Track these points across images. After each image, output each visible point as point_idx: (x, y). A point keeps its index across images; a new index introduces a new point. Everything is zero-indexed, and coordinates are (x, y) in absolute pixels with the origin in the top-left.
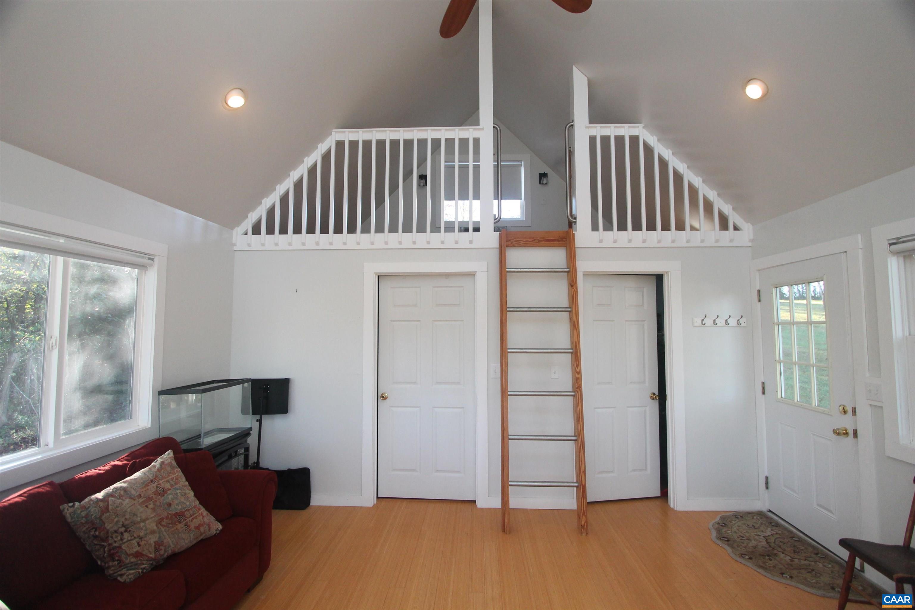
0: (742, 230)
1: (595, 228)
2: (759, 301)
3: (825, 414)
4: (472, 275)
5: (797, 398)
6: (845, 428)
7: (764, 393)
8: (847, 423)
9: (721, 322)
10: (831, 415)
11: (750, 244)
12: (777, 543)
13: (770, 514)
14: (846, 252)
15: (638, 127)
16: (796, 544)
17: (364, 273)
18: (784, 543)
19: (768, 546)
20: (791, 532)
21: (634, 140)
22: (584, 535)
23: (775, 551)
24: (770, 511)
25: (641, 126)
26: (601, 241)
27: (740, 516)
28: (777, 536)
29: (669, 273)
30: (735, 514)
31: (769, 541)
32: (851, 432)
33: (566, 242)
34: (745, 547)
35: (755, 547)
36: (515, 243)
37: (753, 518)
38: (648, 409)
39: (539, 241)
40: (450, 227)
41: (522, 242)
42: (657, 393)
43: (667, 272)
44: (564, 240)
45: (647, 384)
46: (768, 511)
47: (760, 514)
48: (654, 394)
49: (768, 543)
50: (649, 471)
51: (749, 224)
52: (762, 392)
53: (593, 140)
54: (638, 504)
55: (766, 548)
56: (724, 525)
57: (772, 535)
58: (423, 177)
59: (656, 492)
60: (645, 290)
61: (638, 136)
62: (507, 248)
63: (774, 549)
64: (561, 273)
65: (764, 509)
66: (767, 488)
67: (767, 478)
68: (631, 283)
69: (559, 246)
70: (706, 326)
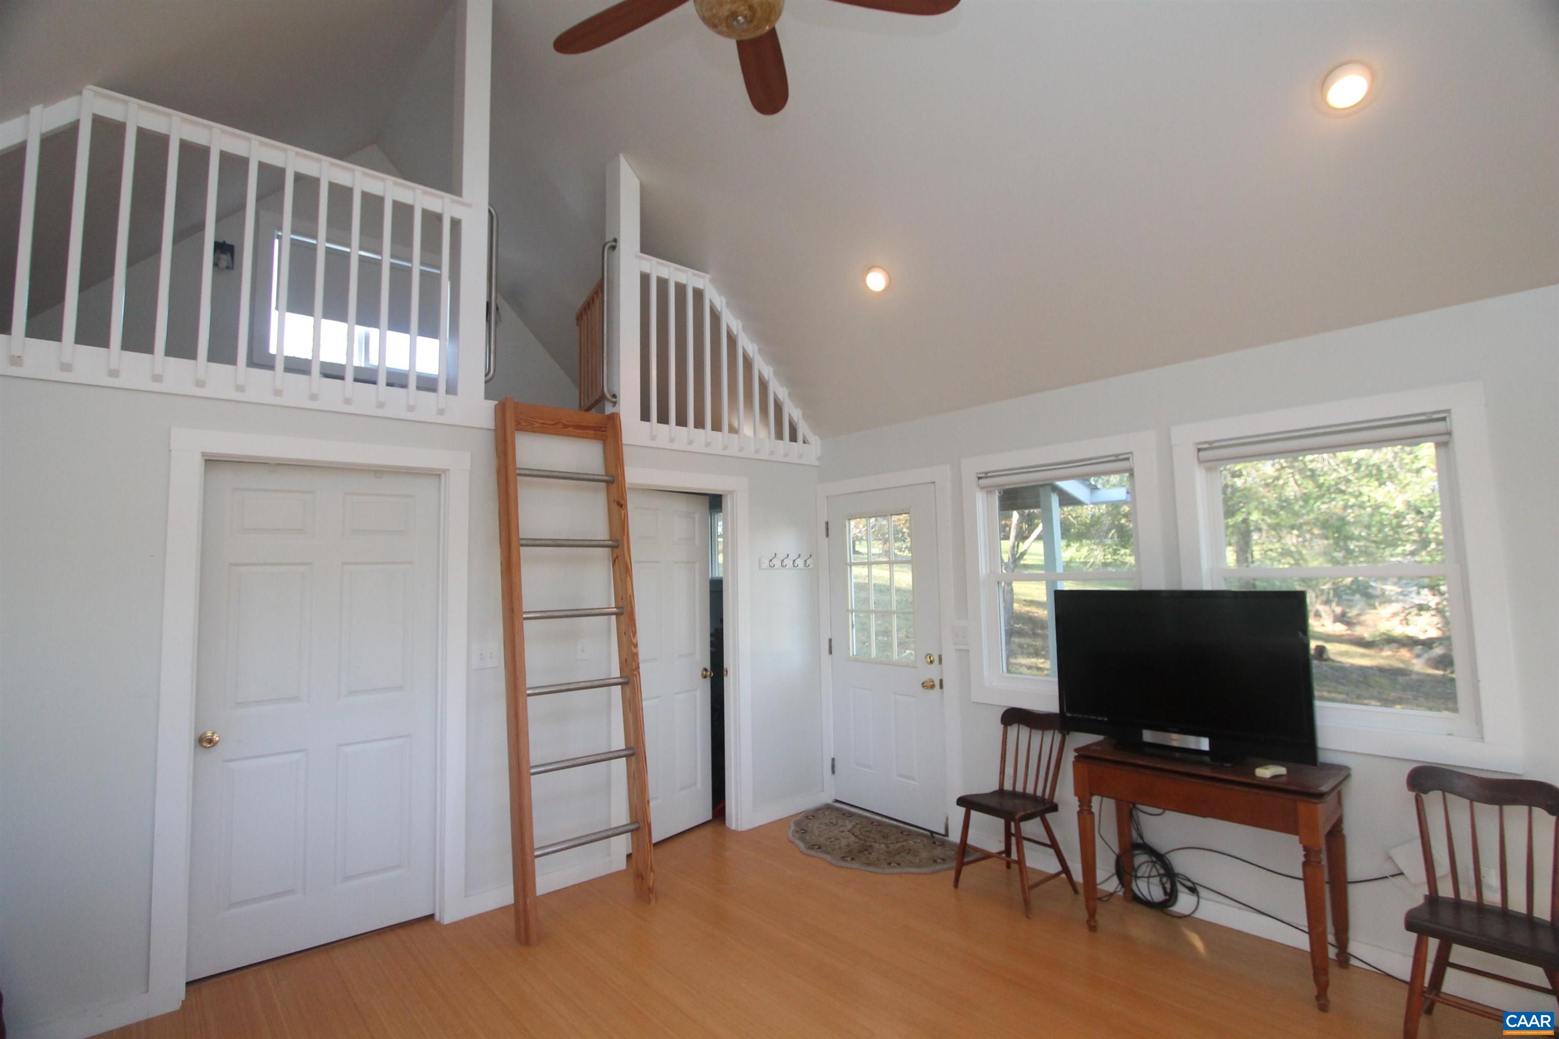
0: (809, 444)
1: (645, 416)
2: (827, 535)
3: (909, 667)
4: (436, 475)
5: (874, 653)
6: (931, 679)
7: (830, 652)
8: (932, 673)
9: (788, 562)
10: (916, 667)
11: (816, 463)
12: (864, 833)
13: (838, 805)
14: (934, 482)
15: (704, 277)
16: (880, 828)
17: (170, 451)
18: (870, 832)
19: (858, 840)
20: (866, 818)
21: (699, 294)
22: (653, 902)
23: (868, 843)
24: (837, 801)
25: (708, 277)
26: (672, 440)
27: (812, 816)
28: (859, 826)
29: (735, 493)
30: (806, 815)
31: (855, 834)
32: (937, 683)
33: (605, 433)
34: (840, 848)
35: (848, 846)
36: (523, 424)
37: (825, 815)
38: (698, 693)
39: (565, 426)
40: (297, 366)
41: (537, 425)
42: (709, 668)
43: (731, 492)
44: (603, 429)
45: (698, 656)
46: (834, 802)
47: (828, 807)
48: (706, 670)
49: (856, 836)
50: (699, 785)
51: (817, 437)
52: (829, 651)
53: (645, 279)
54: (691, 837)
55: (858, 842)
56: (803, 831)
57: (854, 826)
58: (222, 248)
59: (706, 813)
60: (697, 516)
61: (702, 290)
62: (516, 433)
63: (865, 841)
64: (595, 483)
65: (829, 801)
66: (833, 772)
67: (833, 760)
68: (680, 505)
69: (595, 438)
70: (775, 569)
